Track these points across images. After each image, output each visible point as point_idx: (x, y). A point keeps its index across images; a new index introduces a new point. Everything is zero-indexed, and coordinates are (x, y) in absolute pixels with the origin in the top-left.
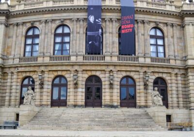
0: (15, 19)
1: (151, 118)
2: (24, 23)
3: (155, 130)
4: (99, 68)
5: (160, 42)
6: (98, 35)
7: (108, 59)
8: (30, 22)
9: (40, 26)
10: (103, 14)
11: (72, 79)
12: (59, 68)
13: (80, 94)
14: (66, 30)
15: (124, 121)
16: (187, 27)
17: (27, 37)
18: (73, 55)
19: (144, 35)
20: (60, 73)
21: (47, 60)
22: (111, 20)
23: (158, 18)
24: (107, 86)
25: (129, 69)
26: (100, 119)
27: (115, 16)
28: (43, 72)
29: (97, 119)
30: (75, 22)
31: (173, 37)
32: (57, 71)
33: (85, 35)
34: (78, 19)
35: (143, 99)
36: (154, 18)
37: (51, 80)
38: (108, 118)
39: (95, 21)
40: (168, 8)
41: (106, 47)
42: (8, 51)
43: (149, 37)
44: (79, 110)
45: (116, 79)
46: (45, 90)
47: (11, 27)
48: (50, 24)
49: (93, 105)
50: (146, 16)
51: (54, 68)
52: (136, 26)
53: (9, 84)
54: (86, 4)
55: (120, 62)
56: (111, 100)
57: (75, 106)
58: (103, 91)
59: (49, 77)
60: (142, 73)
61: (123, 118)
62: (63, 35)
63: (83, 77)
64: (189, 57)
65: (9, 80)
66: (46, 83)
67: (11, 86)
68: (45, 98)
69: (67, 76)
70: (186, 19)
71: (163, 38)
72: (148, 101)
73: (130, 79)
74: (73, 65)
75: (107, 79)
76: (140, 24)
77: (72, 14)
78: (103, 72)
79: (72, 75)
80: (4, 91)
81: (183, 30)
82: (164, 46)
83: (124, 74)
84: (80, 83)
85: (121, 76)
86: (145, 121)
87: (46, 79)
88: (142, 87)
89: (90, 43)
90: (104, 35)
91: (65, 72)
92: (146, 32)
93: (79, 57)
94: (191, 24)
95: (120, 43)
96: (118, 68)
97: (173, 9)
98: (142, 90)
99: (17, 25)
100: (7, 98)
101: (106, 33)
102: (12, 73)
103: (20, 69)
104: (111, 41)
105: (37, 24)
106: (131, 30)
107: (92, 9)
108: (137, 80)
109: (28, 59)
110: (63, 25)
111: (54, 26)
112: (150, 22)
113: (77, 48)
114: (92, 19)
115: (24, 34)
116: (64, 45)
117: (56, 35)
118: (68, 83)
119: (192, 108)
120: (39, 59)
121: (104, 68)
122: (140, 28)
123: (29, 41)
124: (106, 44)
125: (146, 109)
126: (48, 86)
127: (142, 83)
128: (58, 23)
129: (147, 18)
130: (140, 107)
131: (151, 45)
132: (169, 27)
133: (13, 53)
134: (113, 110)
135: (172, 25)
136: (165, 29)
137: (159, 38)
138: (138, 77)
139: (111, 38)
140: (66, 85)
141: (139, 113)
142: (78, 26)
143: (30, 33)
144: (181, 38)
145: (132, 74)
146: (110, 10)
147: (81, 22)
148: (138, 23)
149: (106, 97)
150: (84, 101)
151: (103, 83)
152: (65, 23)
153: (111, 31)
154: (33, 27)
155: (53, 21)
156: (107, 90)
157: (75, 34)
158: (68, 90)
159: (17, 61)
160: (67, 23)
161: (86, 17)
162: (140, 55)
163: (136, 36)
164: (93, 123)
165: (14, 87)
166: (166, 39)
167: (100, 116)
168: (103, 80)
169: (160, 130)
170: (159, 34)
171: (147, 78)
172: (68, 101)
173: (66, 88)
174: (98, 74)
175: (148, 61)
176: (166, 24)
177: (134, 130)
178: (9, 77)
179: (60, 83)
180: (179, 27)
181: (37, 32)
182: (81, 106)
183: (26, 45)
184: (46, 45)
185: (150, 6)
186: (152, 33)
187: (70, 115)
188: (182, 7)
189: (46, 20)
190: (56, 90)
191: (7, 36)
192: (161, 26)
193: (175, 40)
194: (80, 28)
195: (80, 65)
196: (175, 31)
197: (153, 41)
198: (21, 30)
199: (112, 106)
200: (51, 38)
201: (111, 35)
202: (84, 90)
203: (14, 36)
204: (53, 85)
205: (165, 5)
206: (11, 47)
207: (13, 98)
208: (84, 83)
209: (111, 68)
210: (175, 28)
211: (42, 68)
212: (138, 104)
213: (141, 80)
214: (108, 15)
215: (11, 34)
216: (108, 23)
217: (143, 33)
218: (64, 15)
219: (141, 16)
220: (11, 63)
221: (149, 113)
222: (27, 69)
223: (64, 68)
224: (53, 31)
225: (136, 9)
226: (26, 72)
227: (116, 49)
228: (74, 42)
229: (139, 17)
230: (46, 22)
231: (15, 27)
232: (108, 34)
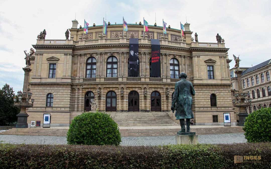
0: (79, 51)
1: (170, 118)
2: (85, 55)
3: (173, 125)
4: (137, 86)
5: (176, 68)
6: (137, 64)
7: (143, 80)
8: (89, 54)
9: (97, 57)
10: (139, 49)
11: (119, 93)
12: (111, 86)
13: (125, 103)
14: (115, 60)
15: (155, 120)
16: (194, 58)
17: (87, 64)
18: (120, 78)
19: (166, 63)
20: (111, 89)
21: (102, 80)
22: (145, 54)
23: (176, 52)
24: (143, 98)
25: (156, 86)
26: (140, 119)
27: (147, 51)
28: (100, 88)
29: (138, 119)
30: (121, 55)
31: (185, 65)
32: (109, 88)
33: (127, 63)
34: (123, 52)
35: (165, 106)
36: (172, 52)
37: (105, 94)
38: (144, 118)
39: (134, 54)
40: (182, 45)
41: (142, 72)
42: (75, 74)
43: (169, 65)
44: (125, 114)
45: (148, 93)
46: (102, 101)
47: (76, 56)
48: (103, 55)
49: (134, 110)
50: (167, 51)
51: (108, 86)
52: (161, 57)
53: (76, 96)
54: (128, 43)
55: (151, 82)
56: (146, 107)
57: (122, 111)
58: (140, 101)
59: (104, 92)
60: (165, 89)
61: (154, 118)
62: (112, 63)
63: (127, 92)
64: (195, 78)
65: (76, 94)
66: (102, 96)
67: (78, 98)
68: (102, 105)
69: (116, 91)
70: (193, 53)
71: (178, 65)
72: (168, 107)
73: (157, 93)
74: (120, 84)
75: (142, 93)
76: (164, 57)
77: (118, 49)
78: (140, 89)
79: (120, 91)
80: (73, 101)
81: (192, 60)
82: (179, 70)
83: (154, 90)
84: (125, 96)
85: (151, 91)
86: (167, 120)
87: (102, 93)
88: (165, 98)
89: (131, 69)
90: (140, 64)
91: (115, 89)
92: (167, 61)
93: (124, 79)
94: (196, 56)
95: (150, 69)
96: (150, 86)
97: (185, 46)
98: (165, 100)
99: (81, 55)
100: (76, 106)
101: (141, 62)
102: (78, 89)
103: (84, 87)
104: (145, 68)
105: (94, 55)
106: (158, 60)
107: (132, 46)
108: (162, 94)
109: (89, 80)
110: (112, 56)
111: (106, 57)
112: (170, 54)
113: (123, 72)
114: (132, 53)
115: (85, 62)
116: (113, 70)
117: (108, 63)
118: (117, 96)
119: (196, 111)
120: (97, 80)
121: (140, 86)
122: (163, 59)
123: (89, 67)
124: (142, 70)
125: (167, 112)
126: (103, 98)
127: (165, 96)
128: (109, 55)
129: (168, 52)
130: (164, 111)
131: (171, 70)
132: (182, 58)
133: (78, 75)
134: (147, 113)
135: (184, 57)
136: (180, 59)
137: (176, 65)
138: (162, 91)
139: (145, 66)
140: (115, 97)
141: (163, 115)
142: (123, 57)
143: (90, 61)
144: (190, 65)
145: (158, 90)
146: (144, 47)
147: (125, 55)
148: (162, 55)
149: (142, 105)
150: (128, 107)
151: (140, 96)
152: (113, 55)
153: (144, 61)
154: (92, 57)
155: (106, 53)
156: (143, 101)
157: (121, 63)
158: (117, 101)
159: (81, 81)
160: (116, 55)
161: (128, 51)
162: (164, 77)
163: (161, 65)
164: (136, 122)
165: (80, 98)
166: (180, 66)
167: (140, 117)
168: (140, 93)
169: (176, 125)
170: (176, 62)
171: (168, 93)
172: (117, 107)
173: (115, 99)
174: (136, 90)
175: (169, 81)
176: (180, 56)
177: (161, 126)
178: (77, 91)
179: (111, 96)
180: (188, 58)
181: (94, 61)
182: (125, 111)
183: (87, 69)
184: (101, 70)
185: (170, 44)
186: (171, 62)
187: (120, 117)
188: (191, 44)
189: (101, 53)
190: (109, 100)
191: (73, 63)
192: (177, 57)
193: (186, 66)
194: (124, 58)
195: (125, 84)
196: (186, 61)
197: (171, 68)
198: (83, 59)
199: (146, 111)
200: (105, 65)
201: (145, 63)
202: (127, 101)
203: (79, 63)
204: (107, 97)
205: (180, 43)
206: (77, 71)
207: (80, 106)
208: (127, 96)
209: (145, 86)
210: (186, 58)
211: (100, 86)
212: (162, 109)
213: (164, 94)
214: (143, 50)
215: (76, 61)
216: (143, 56)
217: (165, 62)
218: (114, 50)
219: (165, 51)
220: (78, 82)
221: (169, 115)
222: (89, 87)
223: (114, 86)
224: (106, 61)
225: (161, 46)
226: (88, 88)
227: (148, 73)
228: (120, 68)
229: (163, 51)
230: (101, 54)
231: (79, 57)
232: (143, 63)
